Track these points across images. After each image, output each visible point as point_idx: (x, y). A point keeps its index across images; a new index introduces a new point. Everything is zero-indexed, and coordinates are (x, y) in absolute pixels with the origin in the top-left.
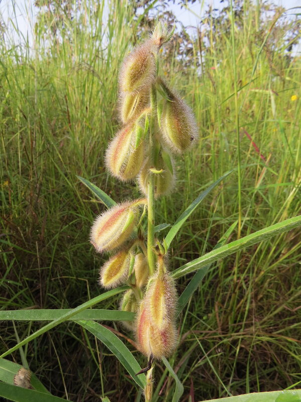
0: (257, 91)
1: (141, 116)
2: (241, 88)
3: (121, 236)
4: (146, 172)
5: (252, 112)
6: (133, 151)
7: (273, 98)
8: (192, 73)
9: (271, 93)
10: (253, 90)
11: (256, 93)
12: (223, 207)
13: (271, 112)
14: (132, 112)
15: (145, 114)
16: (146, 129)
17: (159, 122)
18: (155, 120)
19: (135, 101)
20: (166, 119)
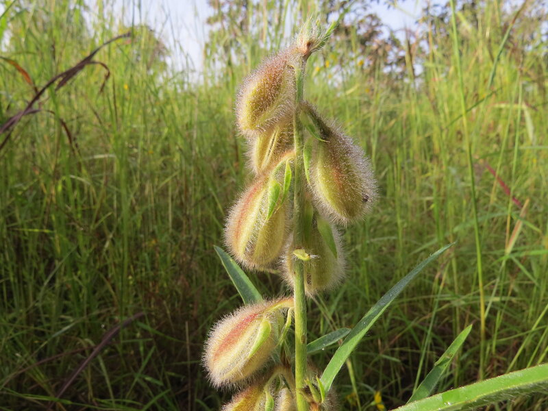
0: (503, 106)
1: (279, 164)
2: (478, 103)
3: (249, 362)
5: (498, 135)
6: (264, 222)
7: (527, 115)
8: (406, 88)
9: (524, 107)
10: (497, 106)
11: (500, 109)
12: (455, 277)
13: (527, 135)
14: (267, 159)
15: (285, 161)
16: (286, 186)
17: (307, 173)
18: (301, 170)
19: (271, 142)
20: (317, 168)
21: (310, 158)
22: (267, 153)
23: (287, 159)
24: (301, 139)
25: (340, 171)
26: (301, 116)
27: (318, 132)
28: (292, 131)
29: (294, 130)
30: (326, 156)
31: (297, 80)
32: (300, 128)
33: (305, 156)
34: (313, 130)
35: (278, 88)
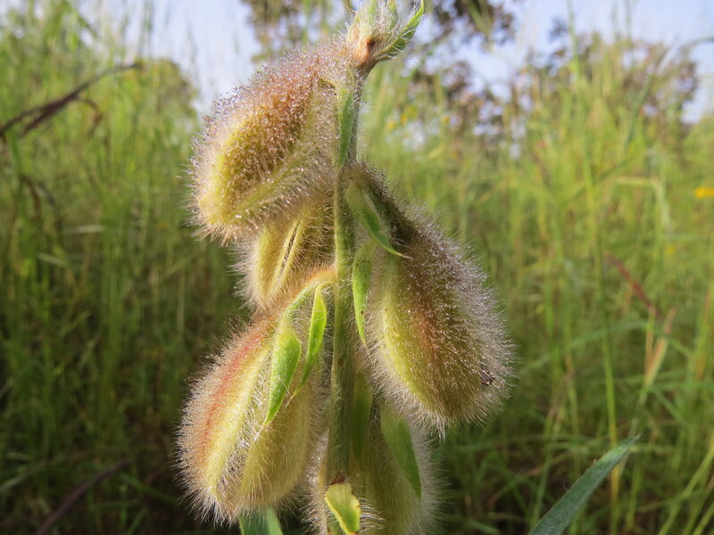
1: (301, 296)
15: (313, 290)
16: (313, 345)
17: (359, 320)
18: (347, 309)
19: (286, 245)
20: (383, 311)
21: (366, 287)
22: (279, 268)
23: (318, 284)
24: (350, 243)
25: (433, 321)
26: (350, 194)
27: (385, 231)
28: (332, 224)
29: (336, 222)
30: (402, 285)
31: (340, 112)
32: (347, 220)
33: (355, 282)
34: (374, 226)
35: (294, 128)
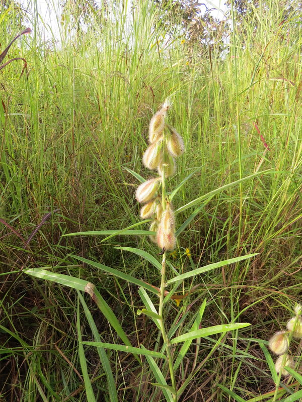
1: (159, 140)
3: (150, 194)
4: (161, 166)
6: (155, 156)
14: (155, 138)
17: (167, 143)
21: (167, 139)
24: (165, 134)
25: (175, 143)
27: (170, 133)
28: (163, 132)
30: (172, 139)
